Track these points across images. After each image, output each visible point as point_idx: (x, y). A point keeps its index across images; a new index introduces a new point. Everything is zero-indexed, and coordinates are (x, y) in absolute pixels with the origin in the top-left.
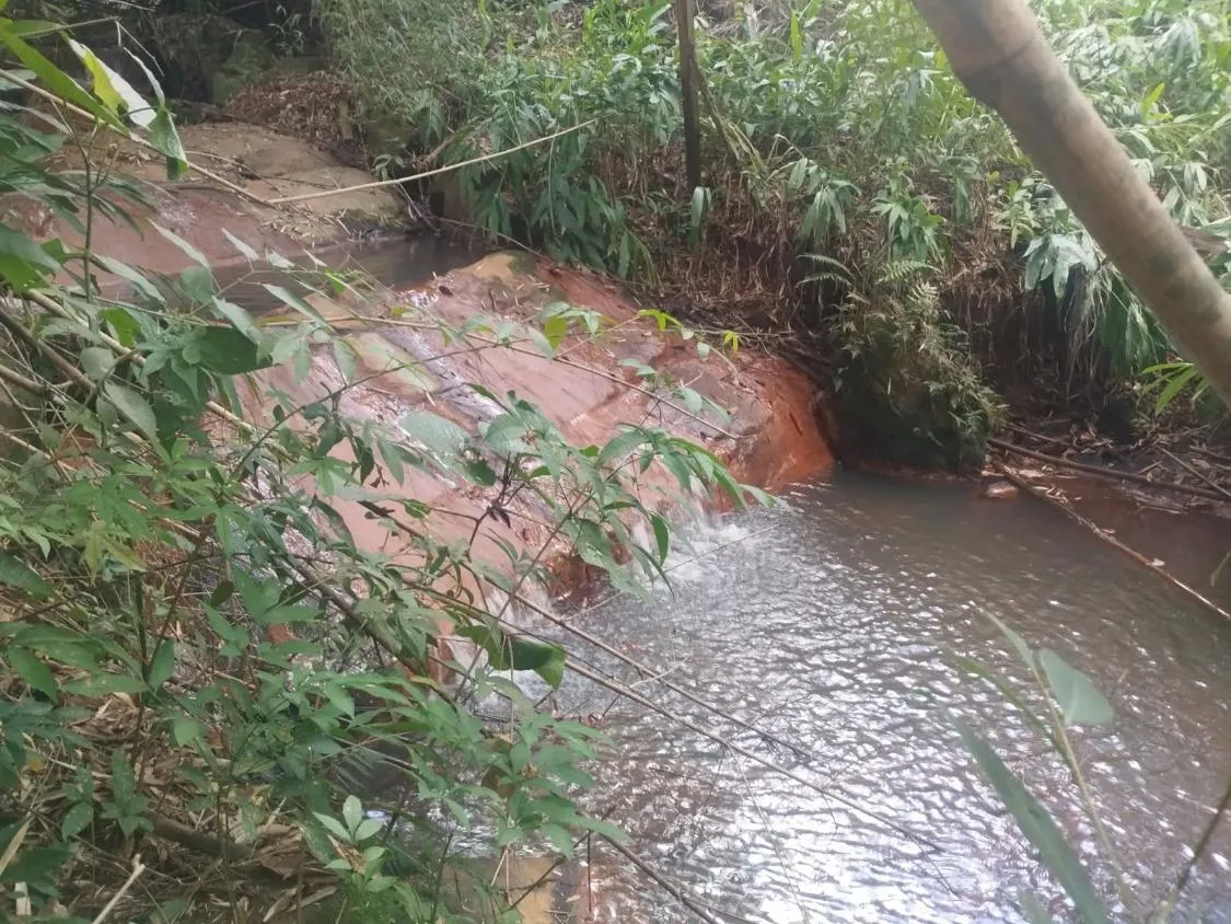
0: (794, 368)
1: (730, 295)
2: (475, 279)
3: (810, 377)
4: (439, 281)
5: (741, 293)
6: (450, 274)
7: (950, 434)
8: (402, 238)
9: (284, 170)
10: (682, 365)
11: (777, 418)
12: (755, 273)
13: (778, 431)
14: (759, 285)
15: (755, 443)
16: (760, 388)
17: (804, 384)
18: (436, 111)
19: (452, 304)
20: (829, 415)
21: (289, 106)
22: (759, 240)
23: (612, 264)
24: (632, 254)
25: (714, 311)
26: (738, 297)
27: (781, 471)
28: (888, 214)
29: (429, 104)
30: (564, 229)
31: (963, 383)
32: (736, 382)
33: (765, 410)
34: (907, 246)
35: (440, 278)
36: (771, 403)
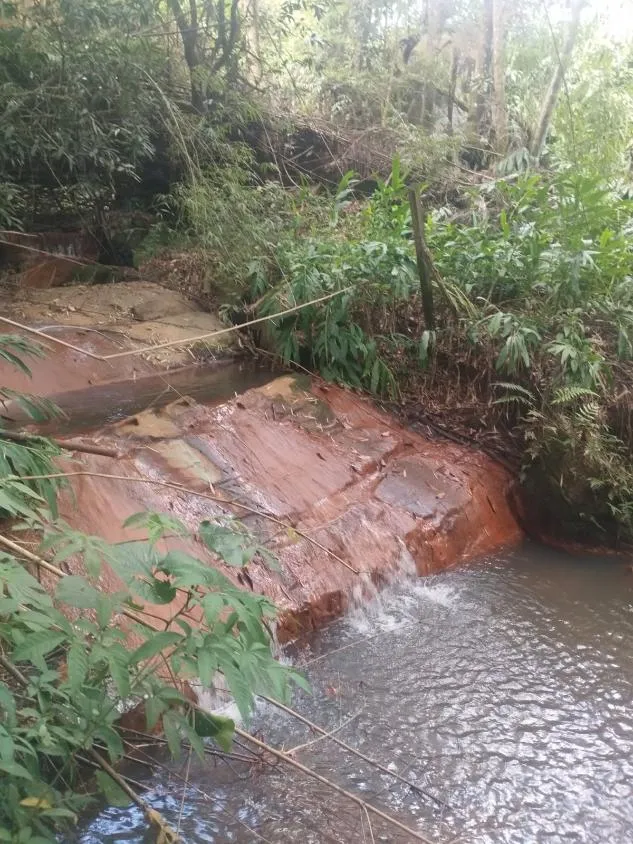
0: (494, 460)
1: (453, 404)
2: (264, 396)
3: (506, 468)
4: (239, 398)
5: (460, 402)
6: (248, 393)
7: (609, 519)
8: (232, 360)
9: (161, 315)
10: (407, 459)
11: (476, 501)
12: (471, 389)
13: (475, 512)
14: (474, 397)
15: (456, 523)
16: (465, 477)
17: (501, 474)
18: (262, 276)
19: (244, 416)
20: (517, 498)
21: (176, 270)
22: (475, 365)
23: (366, 381)
24: (381, 375)
25: (441, 415)
26: (459, 405)
27: (477, 542)
28: (561, 353)
29: (257, 270)
30: (333, 358)
31: (618, 481)
32: (447, 473)
33: (467, 495)
34: (576, 377)
35: (240, 396)
36: (472, 489)
